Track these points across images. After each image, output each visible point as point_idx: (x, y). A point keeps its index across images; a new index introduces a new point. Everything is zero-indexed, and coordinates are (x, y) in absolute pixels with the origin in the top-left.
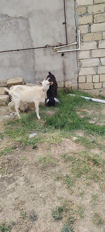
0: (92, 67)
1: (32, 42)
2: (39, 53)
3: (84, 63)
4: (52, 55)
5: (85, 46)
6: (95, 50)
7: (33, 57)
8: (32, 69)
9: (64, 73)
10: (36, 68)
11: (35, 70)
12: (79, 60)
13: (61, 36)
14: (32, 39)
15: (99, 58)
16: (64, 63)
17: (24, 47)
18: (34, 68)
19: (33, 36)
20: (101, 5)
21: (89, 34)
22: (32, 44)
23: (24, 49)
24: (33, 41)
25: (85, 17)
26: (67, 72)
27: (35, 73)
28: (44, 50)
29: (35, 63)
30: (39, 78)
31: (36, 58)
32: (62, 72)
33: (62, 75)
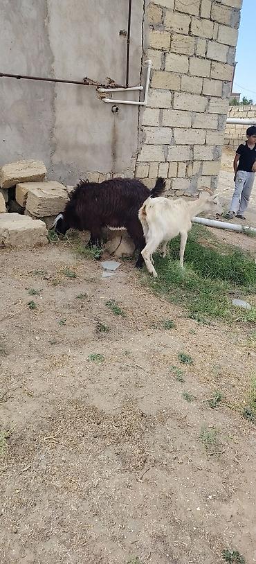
0: (160, 145)
1: (52, 61)
2: (66, 94)
3: (148, 134)
4: (94, 106)
5: (153, 98)
6: (168, 109)
7: (52, 104)
8: (46, 136)
9: (114, 155)
10: (57, 134)
11: (54, 139)
12: (140, 129)
13: (114, 62)
14: (52, 53)
15: (172, 128)
16: (114, 130)
17: (29, 69)
18: (52, 134)
19: (54, 43)
20: (185, 16)
21: (162, 72)
22: (53, 66)
23: (32, 75)
24: (56, 59)
25: (158, 32)
26: (118, 153)
27: (54, 147)
28: (79, 89)
29: (55, 120)
30: (61, 162)
31: (58, 107)
32: (111, 151)
33: (111, 159)
